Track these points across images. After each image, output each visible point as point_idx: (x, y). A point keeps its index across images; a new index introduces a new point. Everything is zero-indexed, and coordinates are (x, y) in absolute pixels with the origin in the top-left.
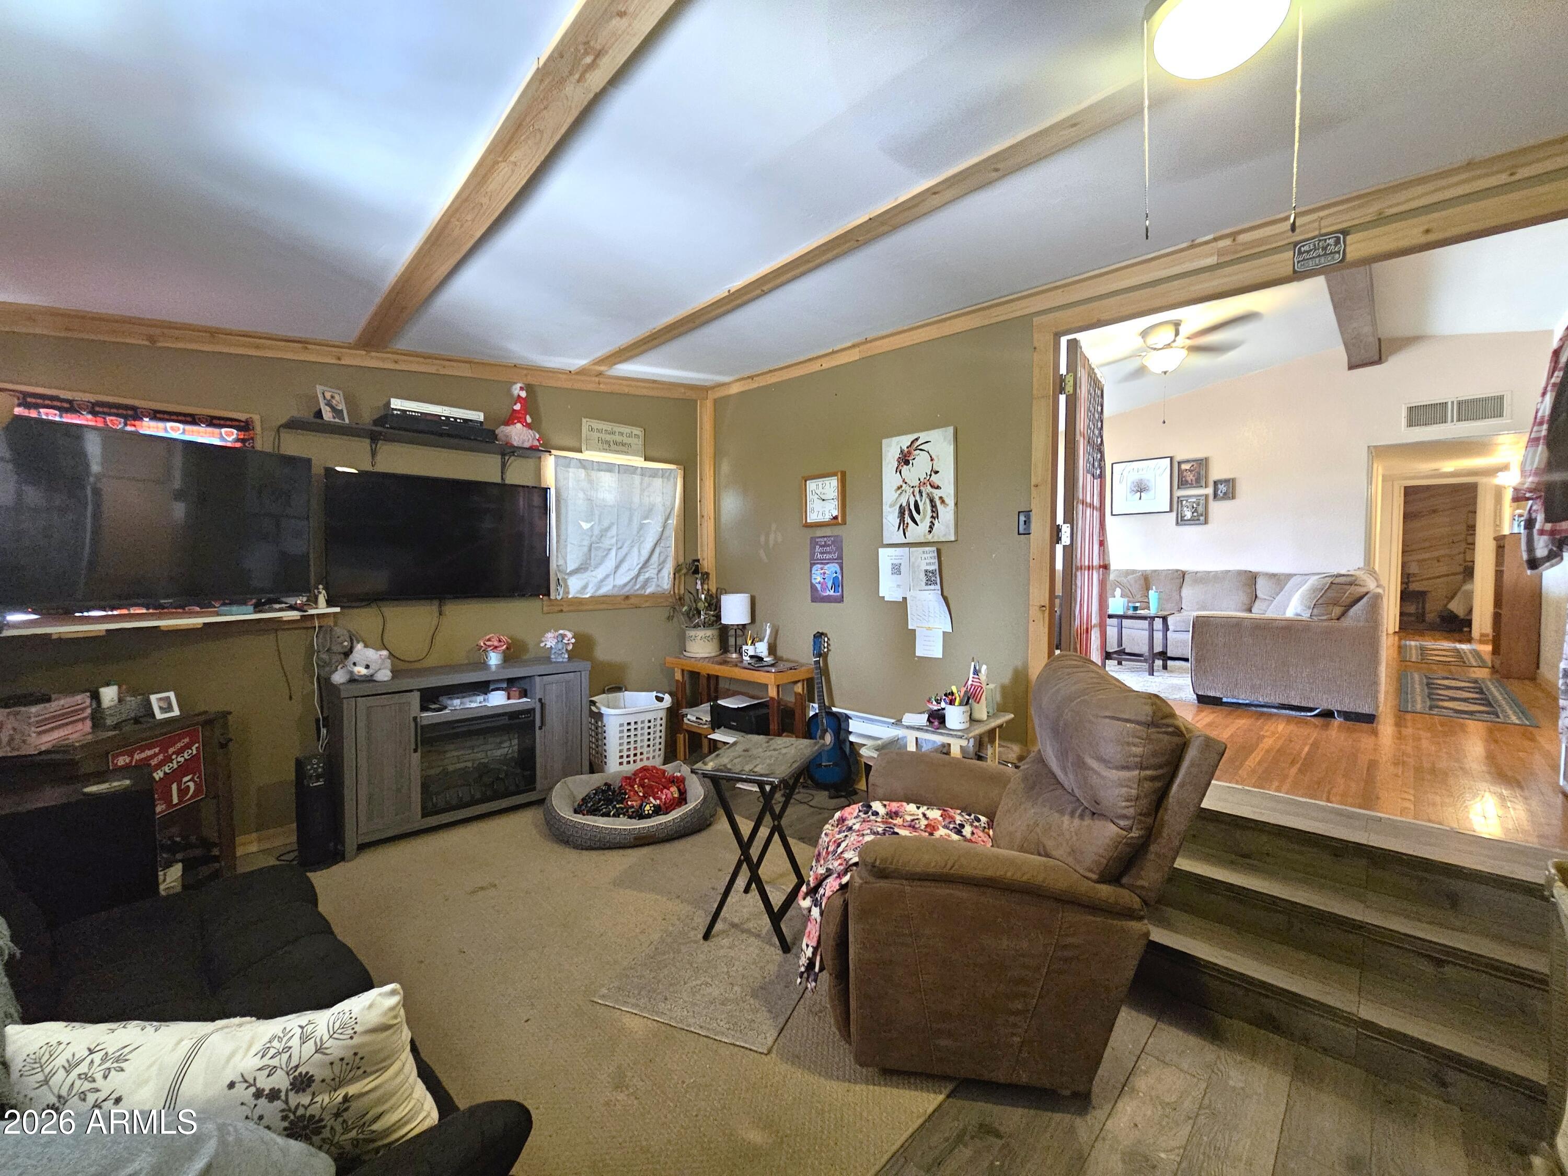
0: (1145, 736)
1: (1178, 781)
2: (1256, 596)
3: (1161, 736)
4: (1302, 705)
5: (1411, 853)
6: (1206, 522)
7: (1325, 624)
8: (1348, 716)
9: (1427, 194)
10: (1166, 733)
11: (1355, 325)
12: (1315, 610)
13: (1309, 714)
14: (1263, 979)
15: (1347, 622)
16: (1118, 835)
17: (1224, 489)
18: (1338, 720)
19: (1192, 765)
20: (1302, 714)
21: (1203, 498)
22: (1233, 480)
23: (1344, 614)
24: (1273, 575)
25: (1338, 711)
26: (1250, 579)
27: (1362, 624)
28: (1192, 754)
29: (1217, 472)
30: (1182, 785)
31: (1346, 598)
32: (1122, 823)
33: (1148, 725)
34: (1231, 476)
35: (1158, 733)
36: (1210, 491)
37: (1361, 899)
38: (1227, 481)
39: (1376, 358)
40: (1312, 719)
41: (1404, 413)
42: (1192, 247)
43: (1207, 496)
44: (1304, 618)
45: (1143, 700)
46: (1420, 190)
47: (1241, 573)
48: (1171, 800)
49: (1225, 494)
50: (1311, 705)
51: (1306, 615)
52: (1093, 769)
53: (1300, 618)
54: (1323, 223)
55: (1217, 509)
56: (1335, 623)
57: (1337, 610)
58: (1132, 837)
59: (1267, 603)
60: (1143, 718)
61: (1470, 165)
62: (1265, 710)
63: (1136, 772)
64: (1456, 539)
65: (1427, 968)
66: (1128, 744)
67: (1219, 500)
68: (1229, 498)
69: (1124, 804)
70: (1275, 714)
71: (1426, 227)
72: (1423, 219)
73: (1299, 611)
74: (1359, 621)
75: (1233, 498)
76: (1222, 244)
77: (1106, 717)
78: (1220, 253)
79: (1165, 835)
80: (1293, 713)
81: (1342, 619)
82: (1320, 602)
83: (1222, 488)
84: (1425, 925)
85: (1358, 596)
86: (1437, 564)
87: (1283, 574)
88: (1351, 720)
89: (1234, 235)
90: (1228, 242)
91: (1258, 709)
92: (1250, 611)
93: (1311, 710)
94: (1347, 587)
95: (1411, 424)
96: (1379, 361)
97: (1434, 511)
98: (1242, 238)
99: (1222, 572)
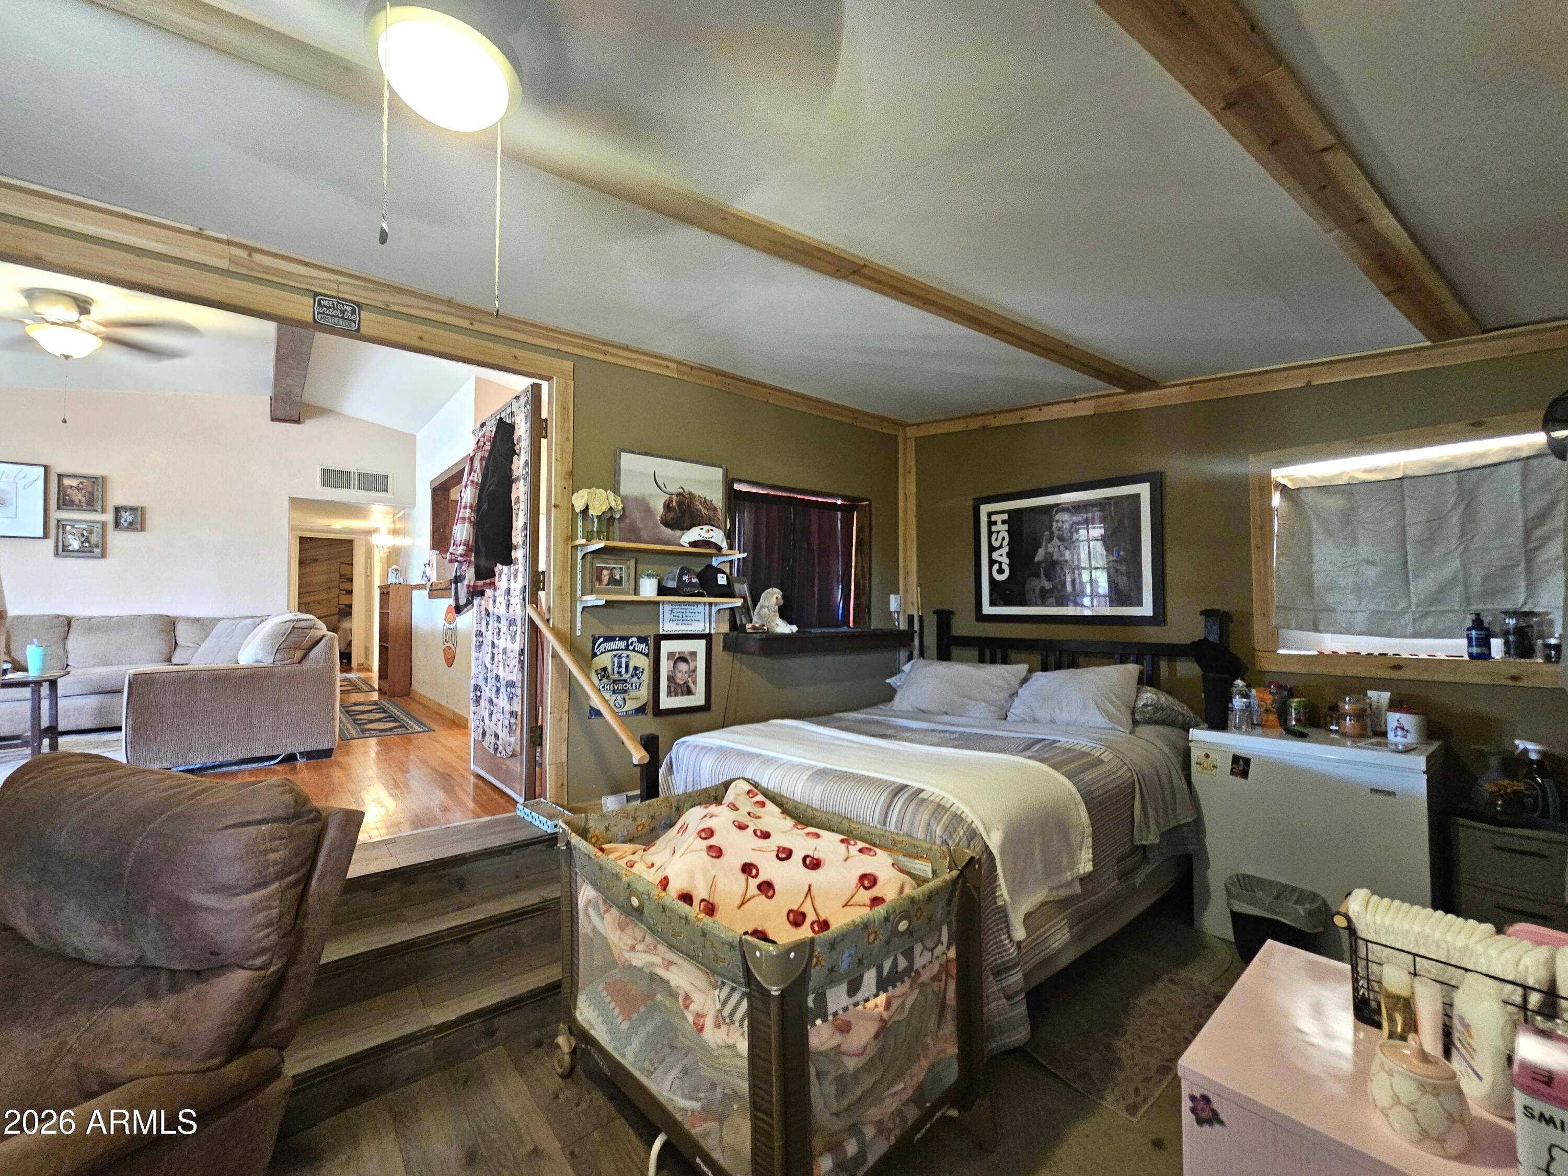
0: (286, 834)
1: (316, 875)
2: (176, 643)
3: (304, 827)
4: (267, 754)
5: (430, 859)
6: (103, 555)
7: (289, 668)
8: (310, 755)
9: (418, 307)
10: (308, 822)
11: (289, 382)
12: (278, 655)
13: (273, 762)
14: (347, 1054)
15: (307, 665)
16: (253, 981)
17: (130, 519)
18: (301, 761)
19: (332, 849)
20: (266, 764)
21: (99, 525)
22: (143, 510)
23: (304, 657)
24: (197, 620)
25: (300, 753)
26: (169, 625)
27: (321, 665)
28: (331, 834)
29: (117, 496)
30: (322, 877)
31: (306, 643)
32: (258, 961)
33: (287, 819)
34: (141, 505)
35: (300, 824)
36: (109, 517)
37: (400, 919)
38: (133, 509)
39: (296, 418)
40: (276, 767)
41: (319, 473)
42: (199, 235)
43: (104, 524)
44: (266, 665)
45: (280, 790)
46: (413, 301)
47: (154, 618)
48: (310, 900)
49: (131, 523)
50: (276, 753)
51: (268, 661)
52: (207, 909)
53: (261, 665)
54: (341, 287)
55: (118, 540)
56: (296, 667)
57: (299, 654)
58: (273, 972)
59: (190, 651)
60: (281, 812)
61: (449, 302)
62: (225, 769)
63: (277, 884)
64: (333, 585)
65: (461, 949)
66: (266, 852)
67: (121, 530)
68: (136, 530)
69: (262, 934)
70: (239, 772)
71: (421, 334)
72: (421, 327)
73: (260, 657)
74: (319, 663)
75: (143, 529)
76: (236, 251)
77: (227, 827)
78: (232, 260)
79: (305, 948)
80: (256, 765)
81: (304, 662)
82: (282, 646)
83: (126, 517)
84: (452, 915)
85: (316, 639)
86: (320, 607)
87: (207, 619)
88: (313, 759)
89: (251, 250)
90: (243, 254)
91: (217, 771)
92: (169, 660)
93: (277, 756)
94: (308, 631)
95: (325, 484)
96: (298, 421)
97: (316, 560)
98: (257, 257)
99: (130, 617)
